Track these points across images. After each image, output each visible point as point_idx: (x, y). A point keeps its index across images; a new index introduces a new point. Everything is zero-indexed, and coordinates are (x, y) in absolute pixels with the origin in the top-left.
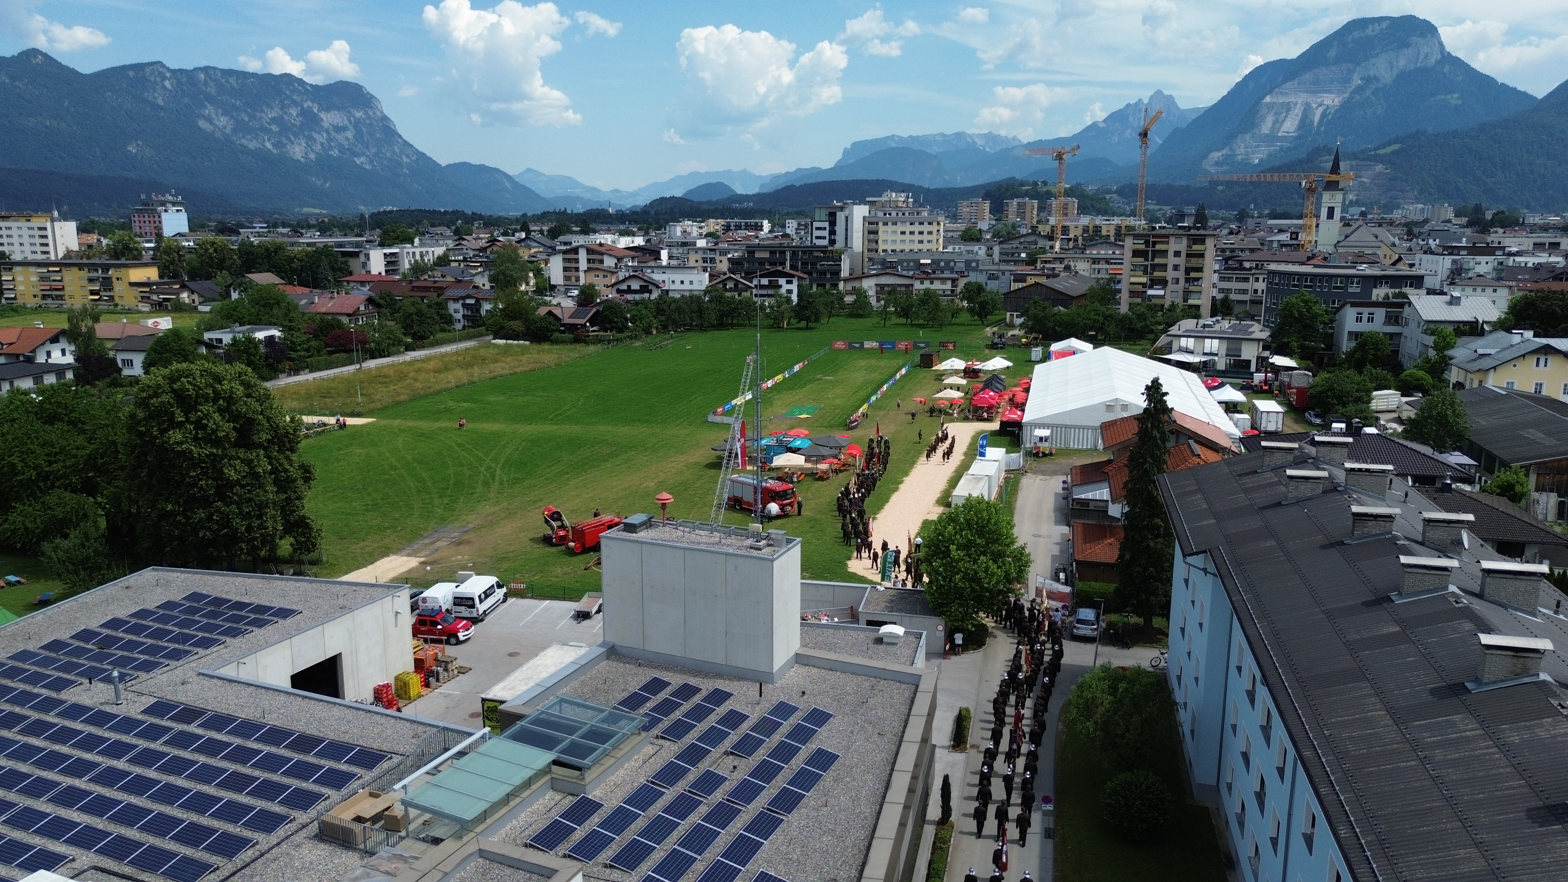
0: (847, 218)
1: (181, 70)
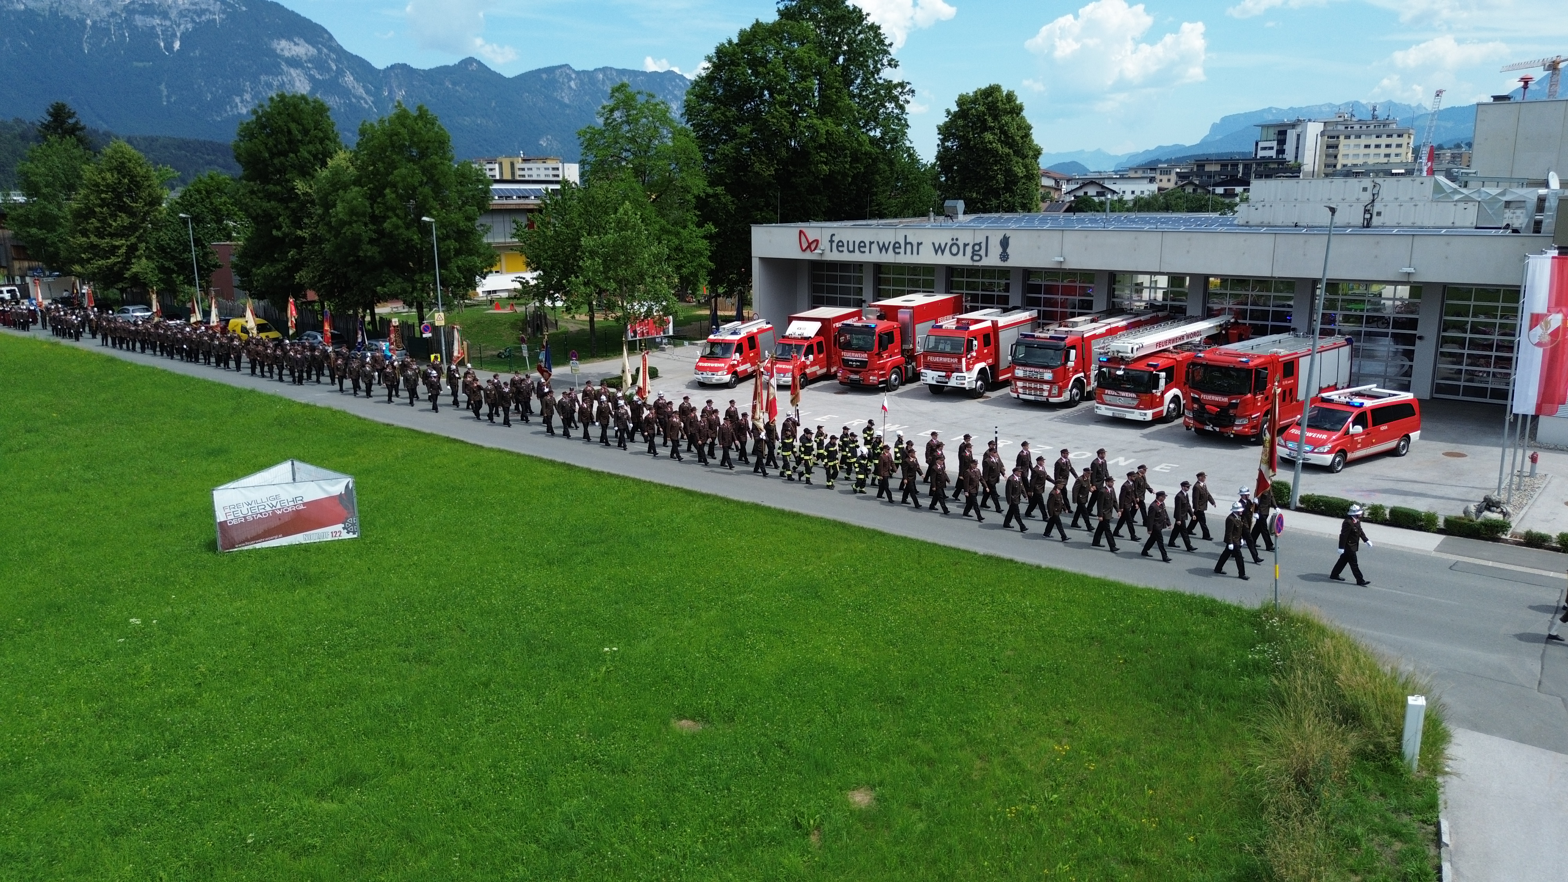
0: (1298, 136)
1: (583, 71)
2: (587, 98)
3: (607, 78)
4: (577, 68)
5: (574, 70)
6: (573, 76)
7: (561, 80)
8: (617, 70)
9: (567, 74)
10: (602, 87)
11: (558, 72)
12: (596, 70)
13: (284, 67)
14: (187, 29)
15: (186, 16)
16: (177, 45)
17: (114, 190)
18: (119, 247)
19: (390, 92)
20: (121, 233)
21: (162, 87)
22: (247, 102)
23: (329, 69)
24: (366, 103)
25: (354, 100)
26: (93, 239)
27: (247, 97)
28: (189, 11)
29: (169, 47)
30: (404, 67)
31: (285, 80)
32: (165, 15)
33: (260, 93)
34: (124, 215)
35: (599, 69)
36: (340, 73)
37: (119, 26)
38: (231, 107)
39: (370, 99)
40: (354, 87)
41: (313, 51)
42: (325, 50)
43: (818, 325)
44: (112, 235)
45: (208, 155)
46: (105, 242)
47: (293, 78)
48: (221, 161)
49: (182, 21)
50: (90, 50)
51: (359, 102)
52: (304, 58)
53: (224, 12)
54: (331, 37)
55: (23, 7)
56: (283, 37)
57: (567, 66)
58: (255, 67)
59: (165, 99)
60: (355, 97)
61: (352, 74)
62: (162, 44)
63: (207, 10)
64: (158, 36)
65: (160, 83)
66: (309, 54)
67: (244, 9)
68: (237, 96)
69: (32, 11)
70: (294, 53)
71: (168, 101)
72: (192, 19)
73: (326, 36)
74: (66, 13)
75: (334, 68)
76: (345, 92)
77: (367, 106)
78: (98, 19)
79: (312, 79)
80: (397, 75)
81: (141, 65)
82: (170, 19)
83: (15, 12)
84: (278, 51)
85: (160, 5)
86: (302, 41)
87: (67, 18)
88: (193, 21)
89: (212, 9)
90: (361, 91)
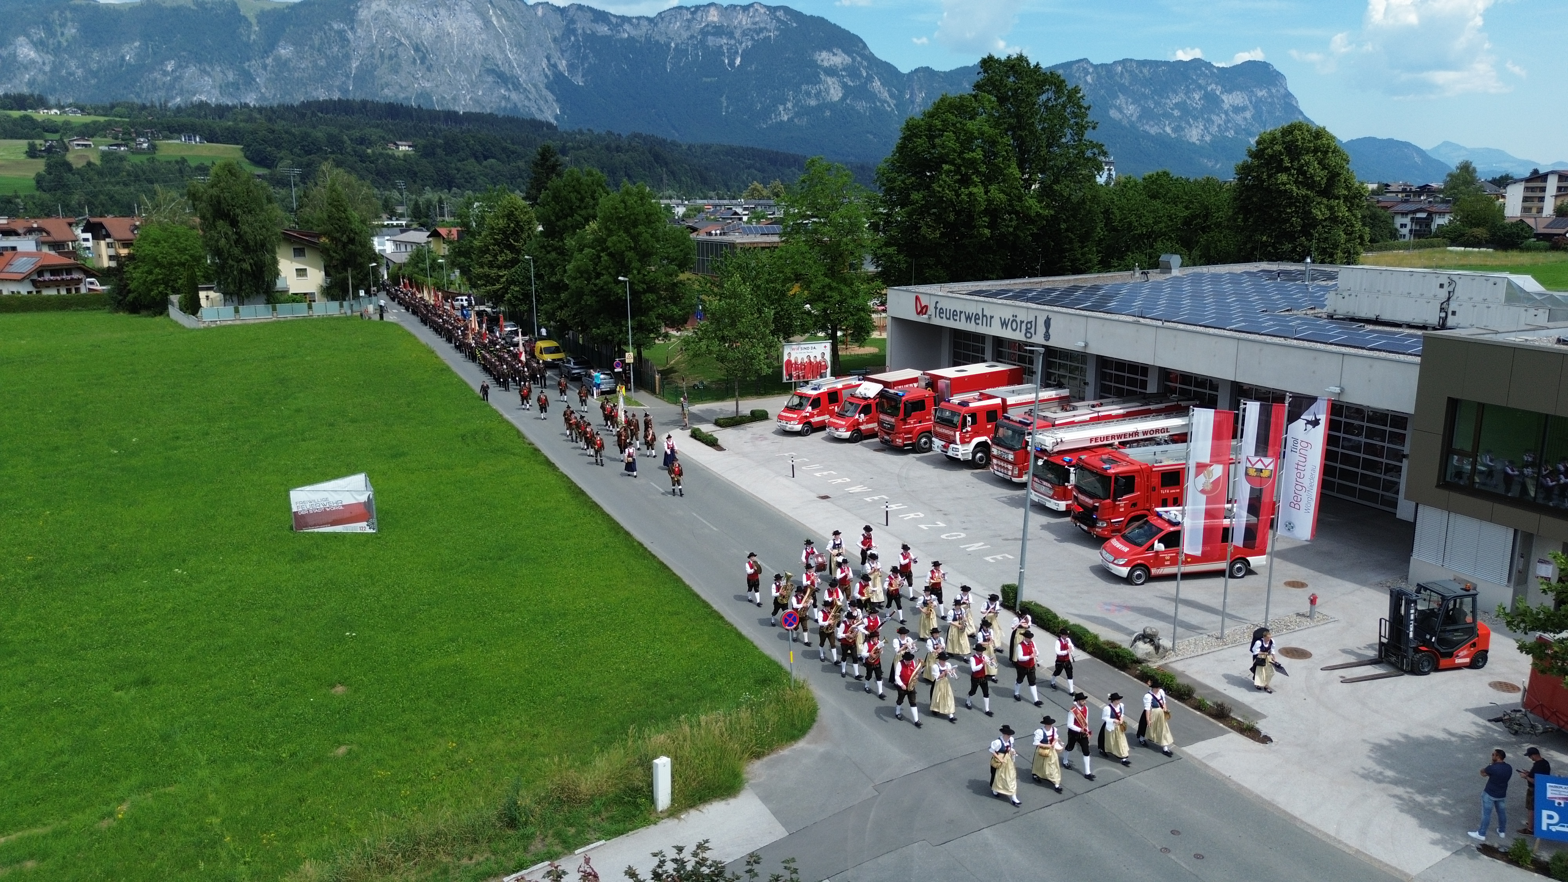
1: (1102, 65)
2: (1102, 92)
3: (1127, 71)
4: (1096, 61)
5: (1092, 65)
6: (1091, 70)
7: (1077, 75)
8: (1138, 62)
9: (1084, 69)
10: (1119, 80)
11: (1075, 67)
12: (1115, 62)
13: (822, 76)
14: (747, 47)
15: (747, 35)
16: (738, 61)
17: (504, 233)
18: (502, 277)
19: (911, 96)
20: (505, 265)
21: (723, 99)
22: (789, 110)
23: (860, 76)
24: (889, 106)
25: (878, 104)
26: (486, 269)
27: (789, 105)
28: (750, 29)
29: (732, 63)
30: (927, 70)
31: (822, 87)
32: (731, 35)
33: (800, 101)
34: (508, 252)
35: (1119, 62)
36: (870, 79)
37: (695, 47)
38: (776, 115)
39: (892, 102)
40: (880, 92)
41: (848, 60)
42: (859, 59)
43: (879, 387)
44: (499, 268)
45: (749, 159)
46: (493, 272)
47: (829, 86)
48: (758, 165)
49: (744, 40)
50: (671, 69)
51: (883, 105)
52: (840, 67)
53: (778, 29)
54: (865, 46)
55: (626, 35)
56: (824, 49)
57: (1085, 60)
58: (798, 77)
59: (724, 110)
60: (880, 100)
61: (880, 80)
62: (726, 61)
63: (765, 28)
64: (723, 54)
65: (721, 96)
66: (845, 63)
67: (795, 25)
68: (781, 104)
69: (633, 38)
70: (832, 63)
71: (726, 112)
72: (752, 37)
73: (861, 45)
74: (657, 38)
75: (865, 74)
76: (872, 97)
77: (889, 109)
78: (680, 42)
79: (845, 86)
80: (919, 78)
81: (709, 80)
82: (735, 38)
83: (621, 40)
84: (819, 62)
85: (728, 27)
86: (840, 52)
87: (657, 42)
88: (753, 39)
89: (768, 27)
90: (886, 95)
